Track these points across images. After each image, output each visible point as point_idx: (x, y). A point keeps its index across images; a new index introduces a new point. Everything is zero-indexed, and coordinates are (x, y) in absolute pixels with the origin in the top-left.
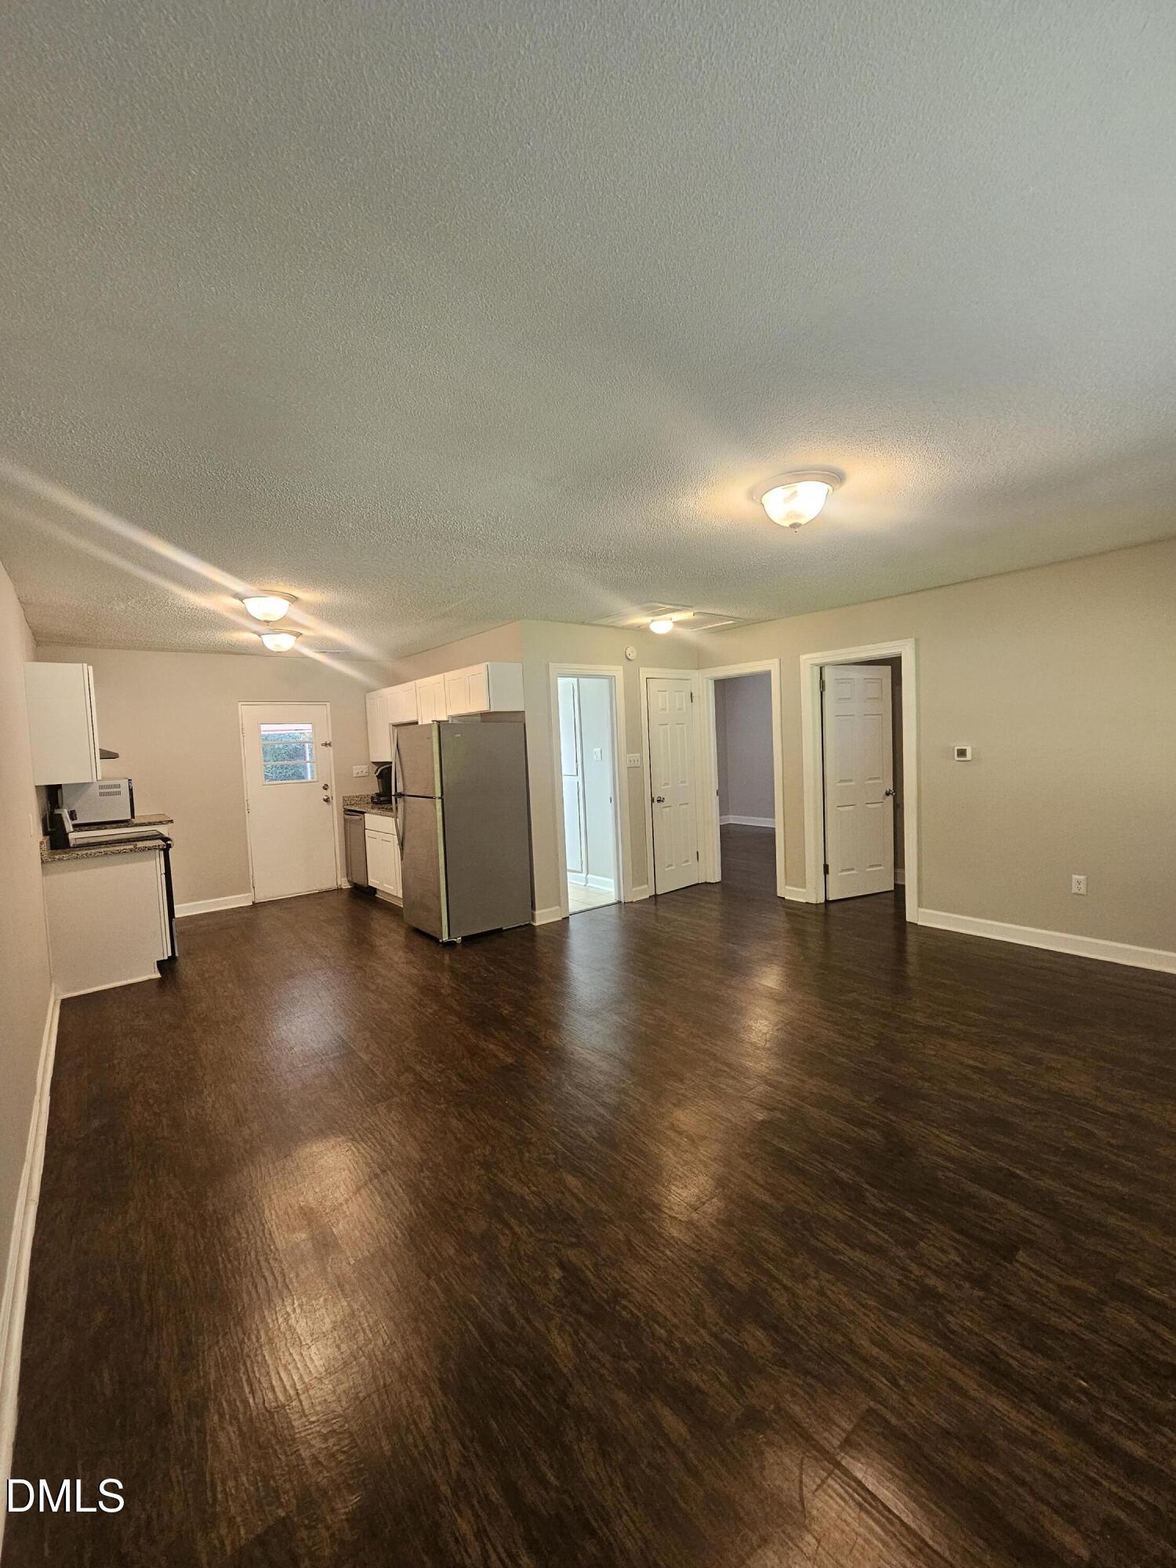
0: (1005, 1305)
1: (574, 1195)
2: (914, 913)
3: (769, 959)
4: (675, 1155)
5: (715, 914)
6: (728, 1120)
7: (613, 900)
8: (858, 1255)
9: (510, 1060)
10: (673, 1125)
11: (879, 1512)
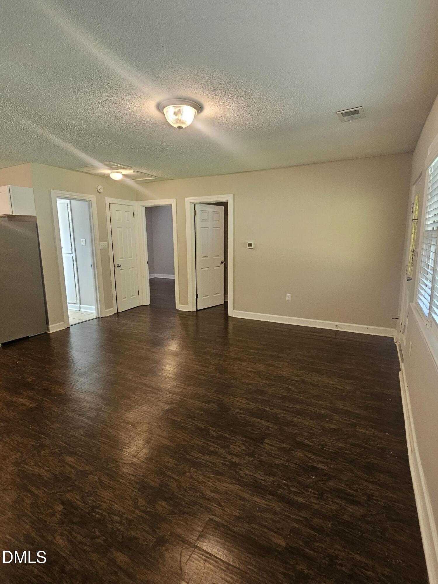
0: (261, 461)
1: (70, 466)
2: (232, 313)
3: (172, 338)
4: (125, 434)
5: (148, 319)
6: (151, 412)
7: (95, 317)
8: (206, 457)
9: (33, 405)
10: (125, 420)
11: (212, 560)
